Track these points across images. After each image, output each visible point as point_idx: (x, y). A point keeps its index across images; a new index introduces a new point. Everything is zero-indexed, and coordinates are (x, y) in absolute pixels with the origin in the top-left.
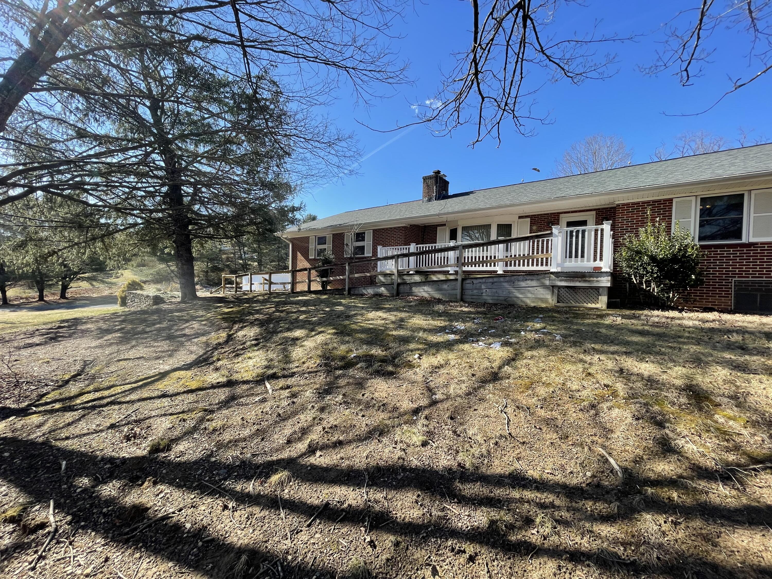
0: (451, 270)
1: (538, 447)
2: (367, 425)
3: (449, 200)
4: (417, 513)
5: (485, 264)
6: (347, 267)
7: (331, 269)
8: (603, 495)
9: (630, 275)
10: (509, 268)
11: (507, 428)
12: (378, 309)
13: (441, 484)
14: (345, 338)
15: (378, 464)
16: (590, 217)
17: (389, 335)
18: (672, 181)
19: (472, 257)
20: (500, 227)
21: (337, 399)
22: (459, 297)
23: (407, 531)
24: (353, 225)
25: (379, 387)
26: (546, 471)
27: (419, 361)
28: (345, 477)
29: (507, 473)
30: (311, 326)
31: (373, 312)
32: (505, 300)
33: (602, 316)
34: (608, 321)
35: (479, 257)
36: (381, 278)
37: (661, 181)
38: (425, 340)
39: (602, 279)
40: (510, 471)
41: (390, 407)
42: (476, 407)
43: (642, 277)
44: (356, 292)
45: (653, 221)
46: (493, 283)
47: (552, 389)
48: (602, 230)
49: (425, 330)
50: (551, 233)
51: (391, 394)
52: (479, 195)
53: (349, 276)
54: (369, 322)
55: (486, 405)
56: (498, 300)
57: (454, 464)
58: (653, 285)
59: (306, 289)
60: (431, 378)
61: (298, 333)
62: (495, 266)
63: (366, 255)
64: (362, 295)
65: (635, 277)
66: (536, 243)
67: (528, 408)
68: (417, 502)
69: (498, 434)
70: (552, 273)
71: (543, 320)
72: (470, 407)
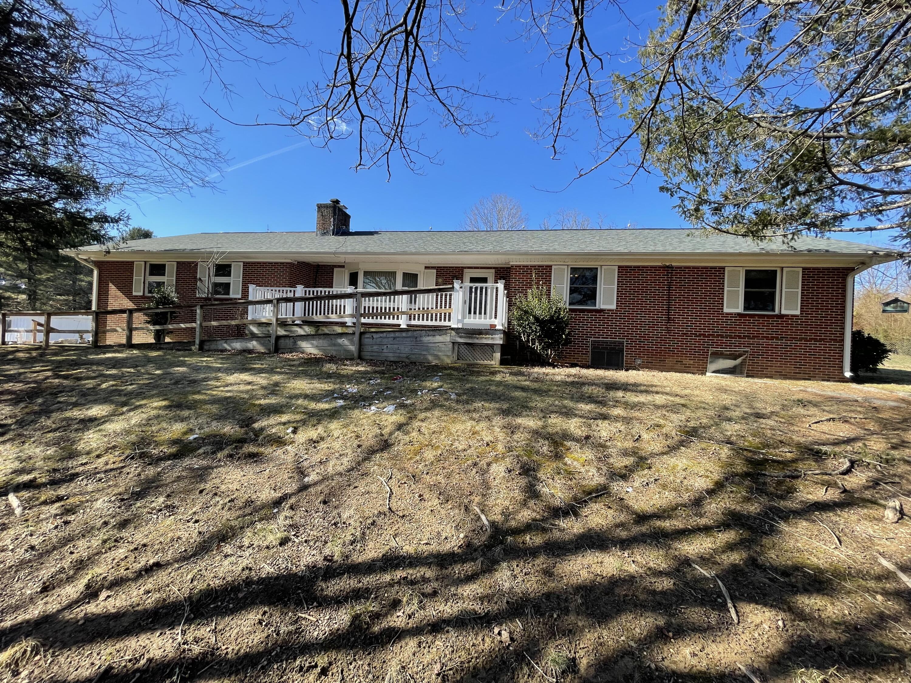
0: (349, 321)
1: (417, 517)
2: (200, 533)
3: (350, 237)
4: (259, 637)
5: (387, 317)
6: (198, 311)
7: (172, 313)
8: (471, 554)
9: (520, 334)
10: (413, 322)
11: (388, 502)
12: (244, 369)
13: (299, 588)
14: (183, 412)
15: (209, 585)
16: (490, 275)
17: (255, 405)
18: (551, 250)
19: (373, 308)
20: (405, 275)
21: (154, 505)
22: (356, 355)
23: (240, 667)
24: (211, 253)
25: (229, 477)
26: (422, 543)
27: (292, 436)
28: (149, 619)
29: (381, 555)
30: (124, 399)
31: (235, 375)
32: (407, 357)
33: (494, 373)
34: (498, 378)
35: (381, 308)
36: (255, 330)
37: (544, 248)
38: (305, 408)
39: (496, 336)
40: (384, 552)
41: (239, 503)
42: (356, 485)
43: (528, 336)
44: (213, 347)
45: (537, 283)
46: (394, 338)
47: (440, 452)
48: (497, 288)
49: (306, 397)
50: (453, 287)
51: (246, 484)
52: (384, 237)
53: (201, 324)
54: (226, 389)
55: (369, 479)
56: (399, 357)
57: (319, 559)
58: (537, 344)
59: (124, 341)
60: (306, 456)
61: (96, 411)
62: (398, 319)
63: (232, 296)
64: (223, 351)
65: (524, 335)
66: (439, 297)
67: (413, 476)
68: (260, 622)
69: (376, 512)
70: (453, 329)
71: (442, 379)
72: (349, 486)
